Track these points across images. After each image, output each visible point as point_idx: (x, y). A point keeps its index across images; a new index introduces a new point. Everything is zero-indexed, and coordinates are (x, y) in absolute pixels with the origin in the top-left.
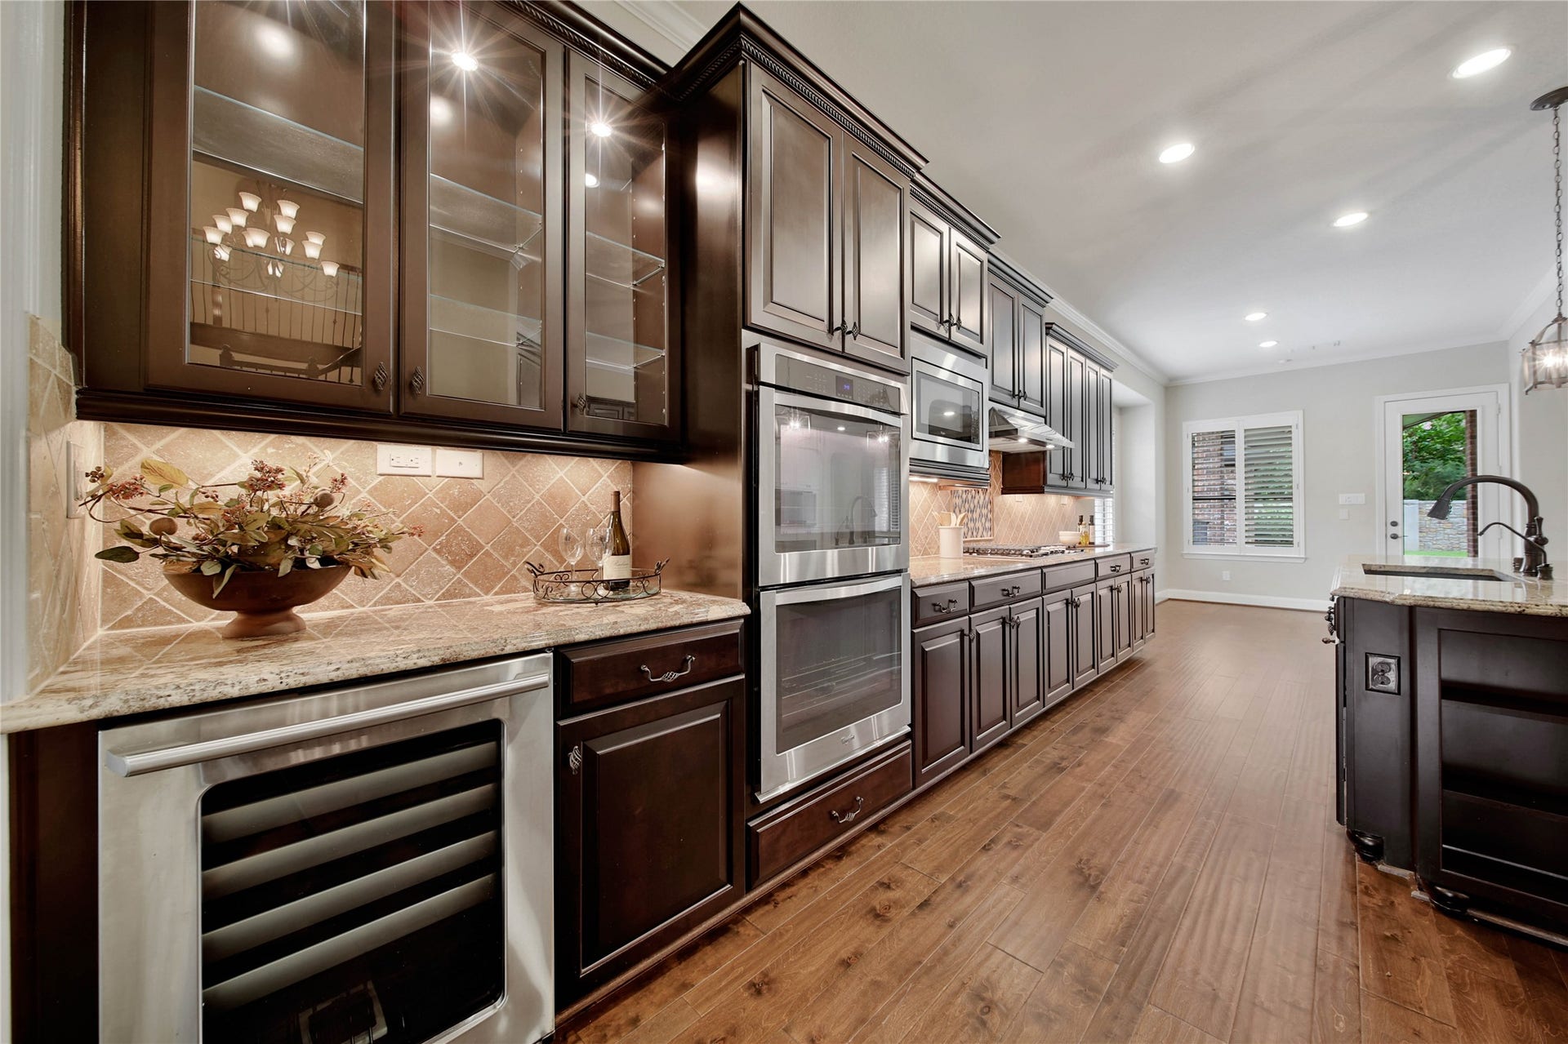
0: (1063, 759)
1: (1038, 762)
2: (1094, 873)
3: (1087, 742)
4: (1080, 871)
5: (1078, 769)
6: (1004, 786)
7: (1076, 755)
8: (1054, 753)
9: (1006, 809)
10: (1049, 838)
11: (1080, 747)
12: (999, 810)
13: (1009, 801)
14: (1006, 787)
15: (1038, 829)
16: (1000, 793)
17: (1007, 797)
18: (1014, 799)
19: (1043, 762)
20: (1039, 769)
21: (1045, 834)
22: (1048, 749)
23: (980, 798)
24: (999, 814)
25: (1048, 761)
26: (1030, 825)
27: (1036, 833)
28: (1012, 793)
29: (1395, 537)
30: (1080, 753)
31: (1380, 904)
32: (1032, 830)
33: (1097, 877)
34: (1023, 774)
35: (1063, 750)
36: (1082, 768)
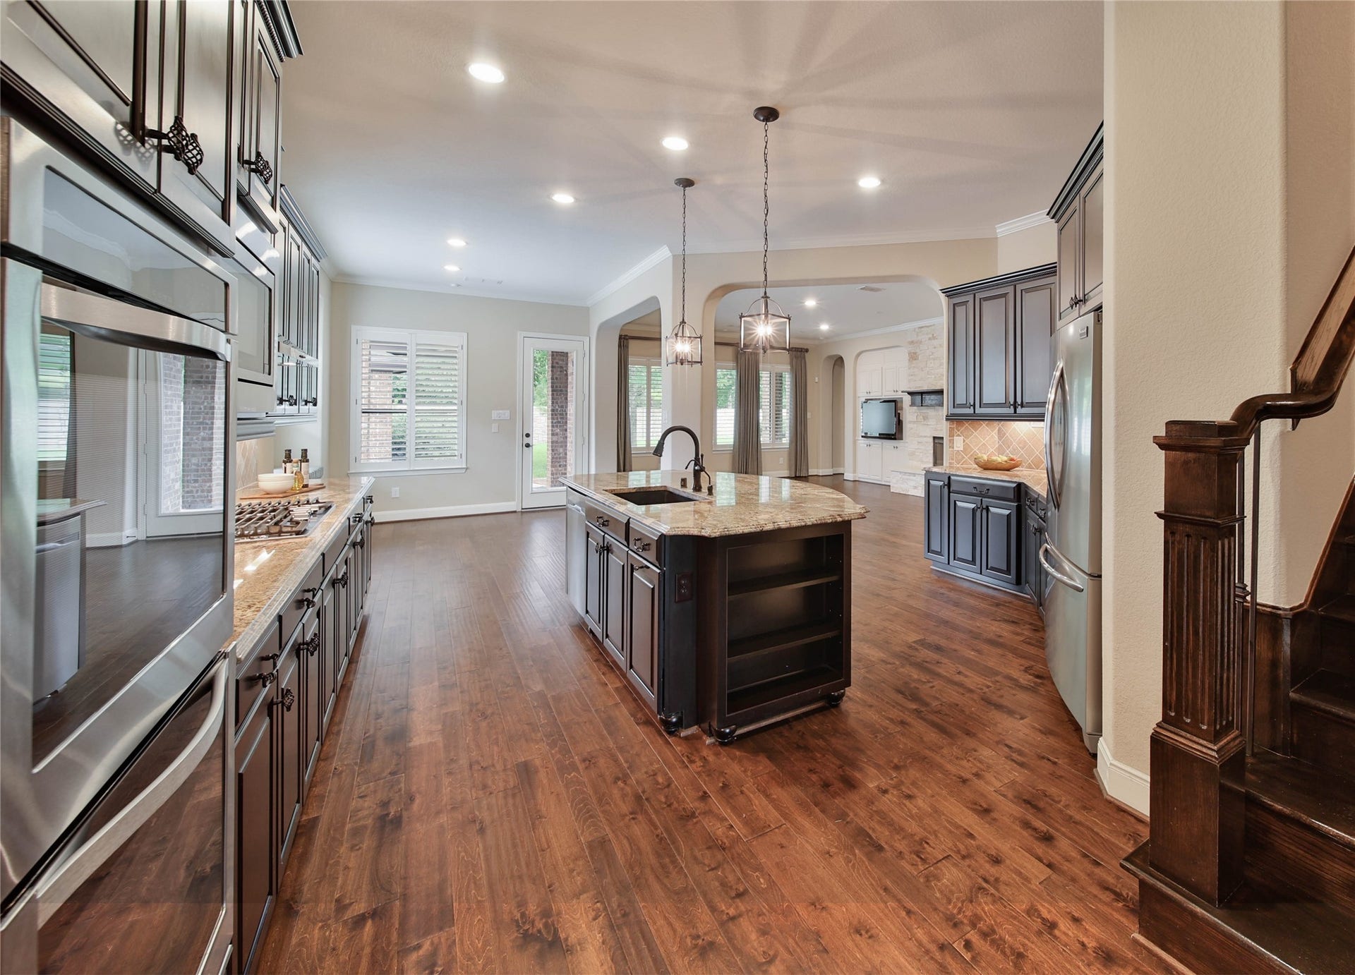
0: (385, 804)
1: (356, 832)
2: (539, 925)
3: (394, 762)
4: (527, 938)
5: (415, 807)
6: (341, 907)
7: (396, 788)
8: (366, 805)
9: (376, 938)
10: (463, 928)
11: (392, 774)
12: (367, 950)
13: (369, 923)
14: (346, 907)
15: (441, 929)
16: (345, 922)
17: (360, 921)
18: (374, 914)
19: (365, 827)
20: (368, 843)
21: (455, 929)
22: (354, 804)
23: (321, 959)
24: (373, 954)
25: (370, 822)
26: (427, 933)
27: (443, 935)
28: (360, 908)
29: (528, 445)
30: (398, 782)
31: (702, 764)
32: (435, 937)
33: (546, 925)
34: (350, 866)
35: (375, 792)
36: (417, 801)
